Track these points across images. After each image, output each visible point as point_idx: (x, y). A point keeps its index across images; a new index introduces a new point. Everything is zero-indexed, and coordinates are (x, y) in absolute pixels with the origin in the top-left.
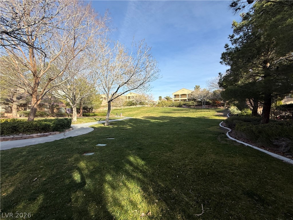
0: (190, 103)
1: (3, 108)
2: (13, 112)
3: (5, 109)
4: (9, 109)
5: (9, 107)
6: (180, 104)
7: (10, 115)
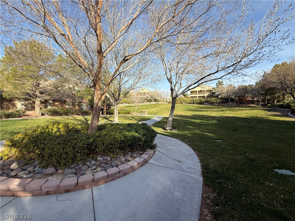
0: (213, 100)
1: (22, 105)
2: (36, 109)
3: (25, 106)
4: (29, 106)
5: (29, 103)
6: (201, 101)
7: (31, 113)
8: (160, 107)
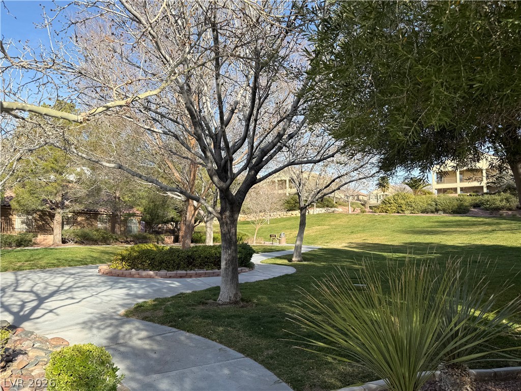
0: (498, 199)
6: (461, 205)
8: (333, 223)
